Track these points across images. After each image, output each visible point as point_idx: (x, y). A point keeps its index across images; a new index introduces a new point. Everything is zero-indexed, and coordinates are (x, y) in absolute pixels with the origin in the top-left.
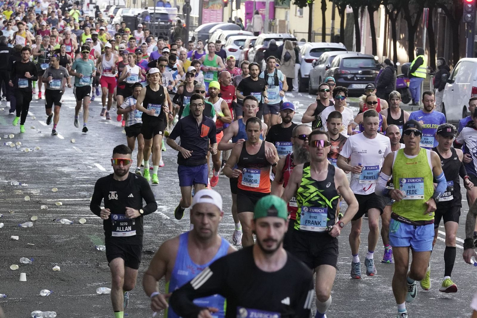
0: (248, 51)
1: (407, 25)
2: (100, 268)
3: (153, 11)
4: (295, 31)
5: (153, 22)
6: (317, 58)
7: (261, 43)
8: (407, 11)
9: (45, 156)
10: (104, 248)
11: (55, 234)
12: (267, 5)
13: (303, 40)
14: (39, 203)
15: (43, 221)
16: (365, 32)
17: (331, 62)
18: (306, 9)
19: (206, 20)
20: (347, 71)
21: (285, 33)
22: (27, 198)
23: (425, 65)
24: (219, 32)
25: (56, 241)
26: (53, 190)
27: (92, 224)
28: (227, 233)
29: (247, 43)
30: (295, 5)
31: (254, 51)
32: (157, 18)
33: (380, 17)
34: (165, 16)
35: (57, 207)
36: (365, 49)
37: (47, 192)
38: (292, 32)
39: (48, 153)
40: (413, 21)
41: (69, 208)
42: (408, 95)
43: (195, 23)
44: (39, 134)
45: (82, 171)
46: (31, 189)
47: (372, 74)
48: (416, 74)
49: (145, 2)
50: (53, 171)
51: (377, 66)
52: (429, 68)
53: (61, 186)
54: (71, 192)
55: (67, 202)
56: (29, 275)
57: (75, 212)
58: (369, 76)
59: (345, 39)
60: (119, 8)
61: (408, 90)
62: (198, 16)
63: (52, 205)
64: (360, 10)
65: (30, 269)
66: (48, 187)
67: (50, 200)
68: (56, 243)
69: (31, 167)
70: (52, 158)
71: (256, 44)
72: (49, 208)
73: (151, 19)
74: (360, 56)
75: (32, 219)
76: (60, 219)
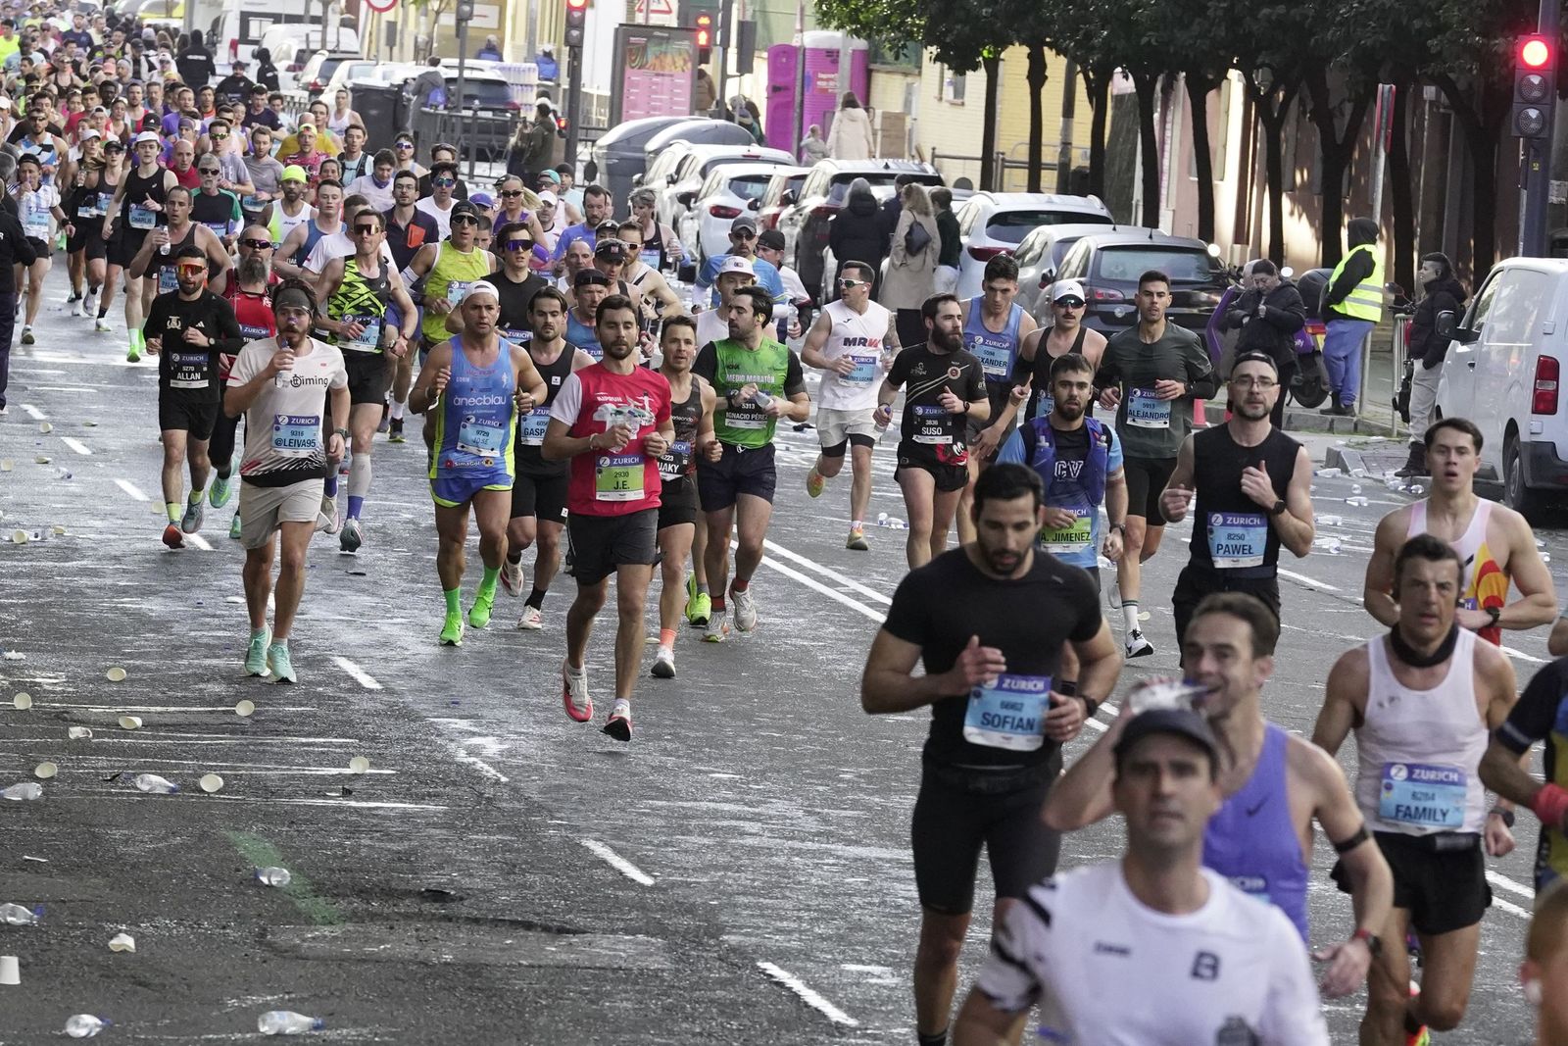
0: (776, 216)
1: (1317, 139)
2: (269, 945)
3: (454, 74)
4: (937, 152)
5: (456, 108)
6: (1013, 246)
7: (821, 191)
8: (1319, 91)
9: (84, 557)
10: (284, 876)
11: (117, 827)
12: (845, 62)
13: (964, 184)
14: (64, 719)
15: (79, 779)
16: (1175, 160)
17: (1058, 259)
18: (976, 80)
19: (634, 106)
20: (1112, 292)
21: (902, 156)
22: (22, 702)
23: (1378, 278)
24: (681, 149)
25: (121, 849)
26: (110, 675)
27: (244, 793)
28: (702, 834)
29: (774, 189)
30: (938, 64)
31: (796, 217)
32: (470, 98)
33: (1227, 112)
34: (494, 91)
35: (126, 733)
36: (1175, 218)
37: (90, 681)
38: (928, 156)
39: (93, 549)
40: (1341, 125)
41: (165, 738)
42: (1318, 379)
43: (599, 115)
44: (63, 483)
45: (210, 611)
46: (35, 668)
47: (1198, 304)
48: (1348, 307)
49: (430, 42)
50: (111, 609)
51: (1218, 276)
52: (1391, 289)
53: (138, 663)
54: (172, 683)
55: (156, 719)
56: (28, 964)
57: (188, 752)
58: (1186, 310)
59: (1107, 183)
60: (341, 60)
61: (1320, 362)
62: (608, 93)
63: (108, 725)
64: (1158, 87)
65: (31, 943)
66: (94, 665)
67: (98, 710)
68: (119, 857)
69: (37, 594)
70: (110, 566)
71: (803, 192)
72: (96, 735)
73: (448, 99)
74: (1157, 242)
75: (38, 773)
76: (134, 775)
